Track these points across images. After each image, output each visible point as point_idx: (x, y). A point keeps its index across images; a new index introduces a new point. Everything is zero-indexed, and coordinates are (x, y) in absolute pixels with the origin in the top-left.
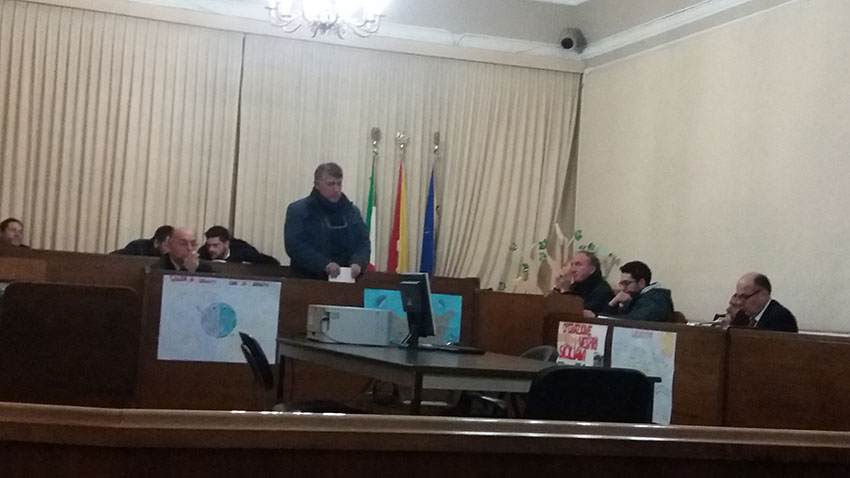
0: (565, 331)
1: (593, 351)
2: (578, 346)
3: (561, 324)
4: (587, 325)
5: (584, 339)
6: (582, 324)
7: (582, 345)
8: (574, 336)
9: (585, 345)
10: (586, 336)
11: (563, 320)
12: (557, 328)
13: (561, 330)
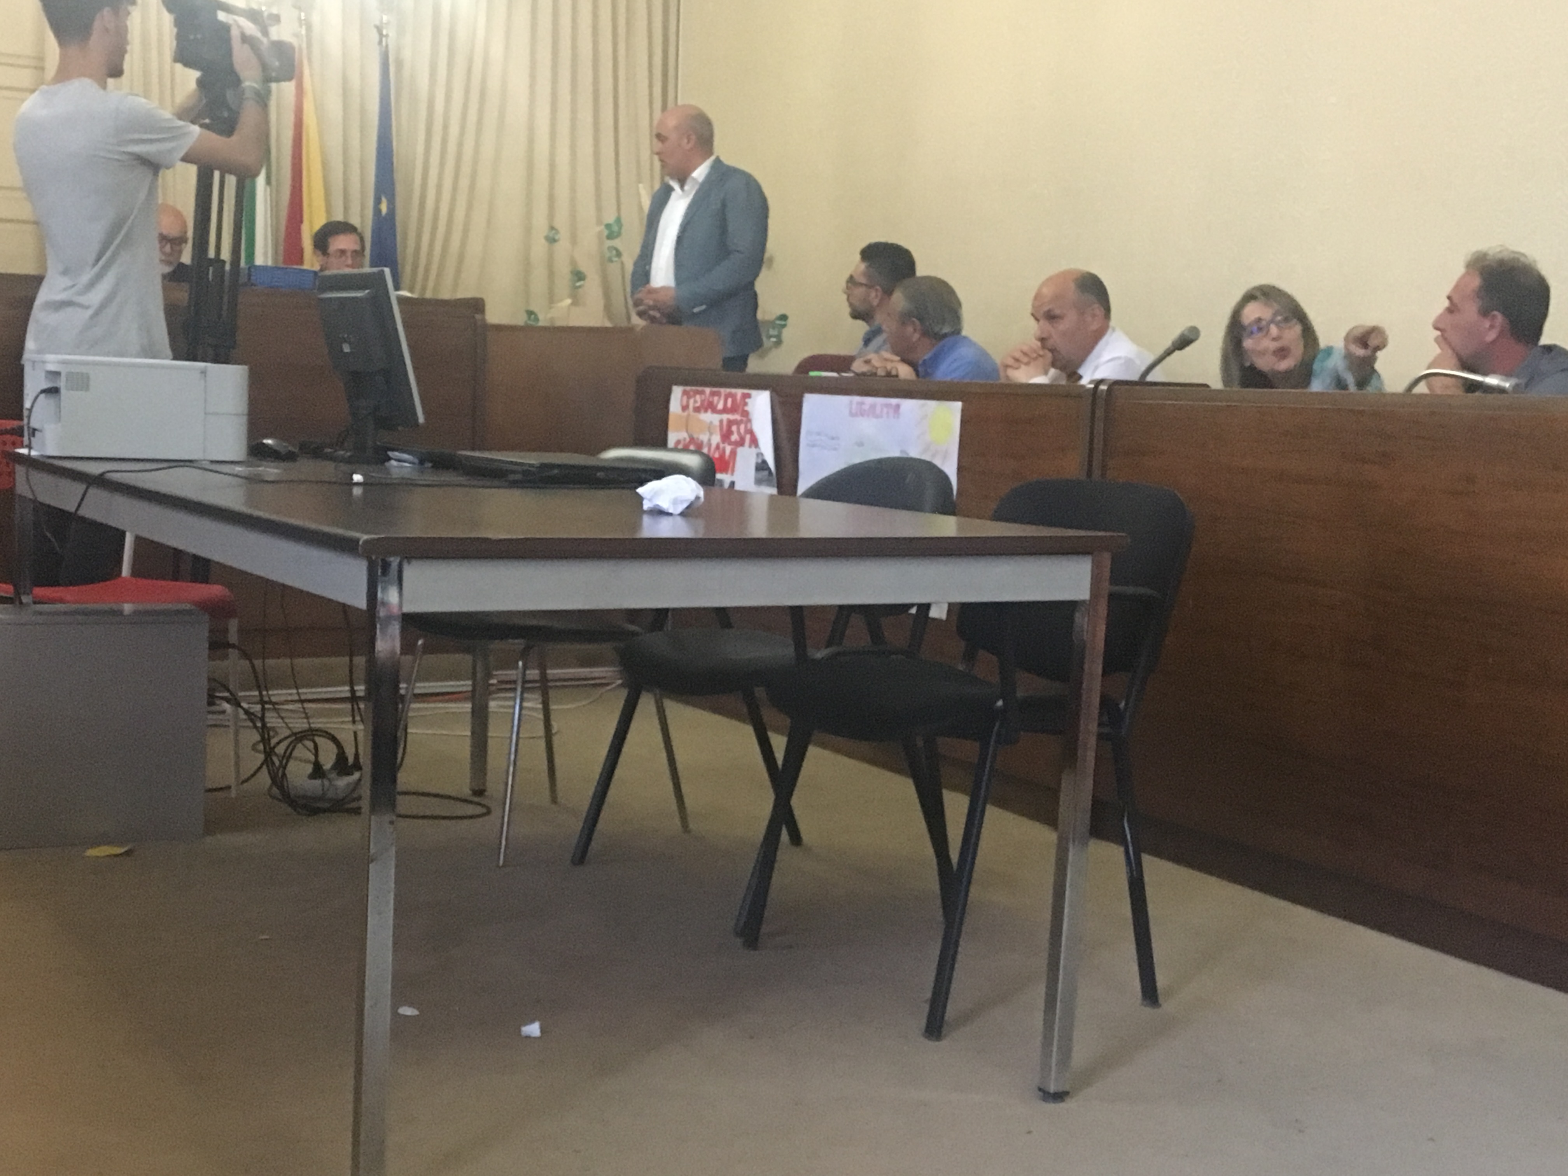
0: (685, 408)
1: (754, 450)
2: (716, 439)
3: (677, 393)
4: (739, 392)
5: (730, 423)
6: (724, 391)
7: (726, 436)
8: (709, 417)
9: (735, 437)
10: (736, 417)
11: (678, 383)
12: (668, 401)
13: (675, 406)
